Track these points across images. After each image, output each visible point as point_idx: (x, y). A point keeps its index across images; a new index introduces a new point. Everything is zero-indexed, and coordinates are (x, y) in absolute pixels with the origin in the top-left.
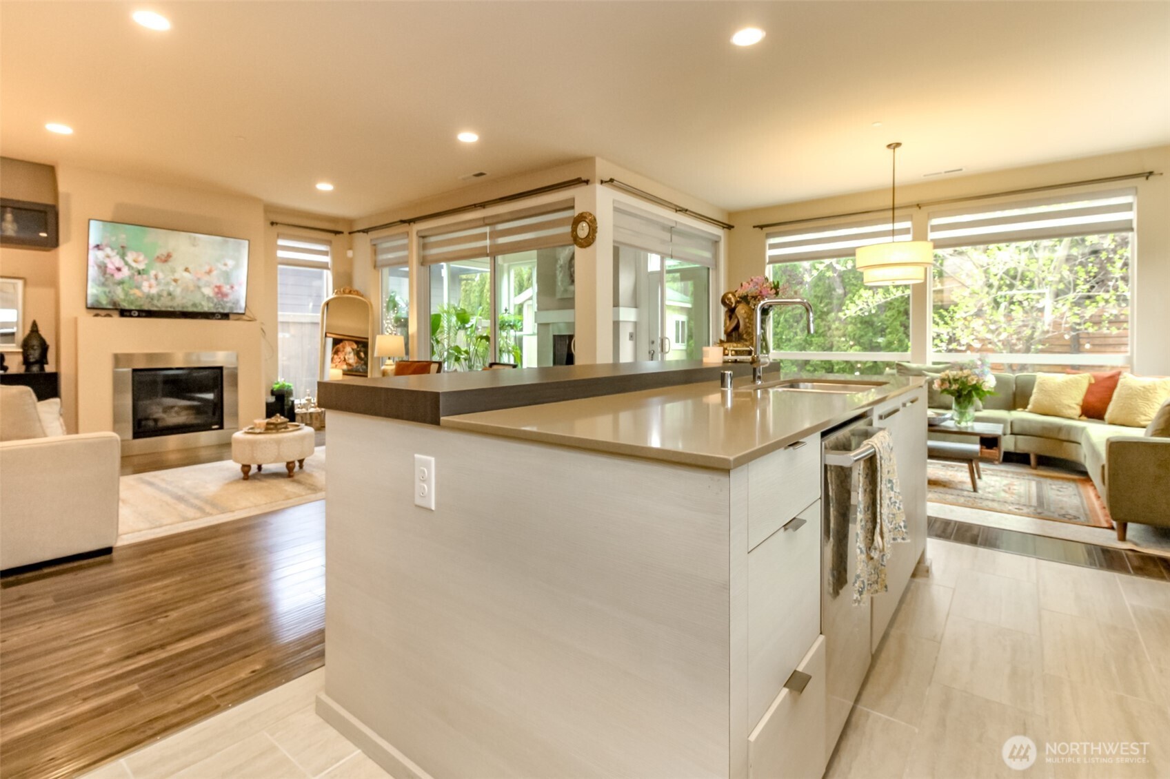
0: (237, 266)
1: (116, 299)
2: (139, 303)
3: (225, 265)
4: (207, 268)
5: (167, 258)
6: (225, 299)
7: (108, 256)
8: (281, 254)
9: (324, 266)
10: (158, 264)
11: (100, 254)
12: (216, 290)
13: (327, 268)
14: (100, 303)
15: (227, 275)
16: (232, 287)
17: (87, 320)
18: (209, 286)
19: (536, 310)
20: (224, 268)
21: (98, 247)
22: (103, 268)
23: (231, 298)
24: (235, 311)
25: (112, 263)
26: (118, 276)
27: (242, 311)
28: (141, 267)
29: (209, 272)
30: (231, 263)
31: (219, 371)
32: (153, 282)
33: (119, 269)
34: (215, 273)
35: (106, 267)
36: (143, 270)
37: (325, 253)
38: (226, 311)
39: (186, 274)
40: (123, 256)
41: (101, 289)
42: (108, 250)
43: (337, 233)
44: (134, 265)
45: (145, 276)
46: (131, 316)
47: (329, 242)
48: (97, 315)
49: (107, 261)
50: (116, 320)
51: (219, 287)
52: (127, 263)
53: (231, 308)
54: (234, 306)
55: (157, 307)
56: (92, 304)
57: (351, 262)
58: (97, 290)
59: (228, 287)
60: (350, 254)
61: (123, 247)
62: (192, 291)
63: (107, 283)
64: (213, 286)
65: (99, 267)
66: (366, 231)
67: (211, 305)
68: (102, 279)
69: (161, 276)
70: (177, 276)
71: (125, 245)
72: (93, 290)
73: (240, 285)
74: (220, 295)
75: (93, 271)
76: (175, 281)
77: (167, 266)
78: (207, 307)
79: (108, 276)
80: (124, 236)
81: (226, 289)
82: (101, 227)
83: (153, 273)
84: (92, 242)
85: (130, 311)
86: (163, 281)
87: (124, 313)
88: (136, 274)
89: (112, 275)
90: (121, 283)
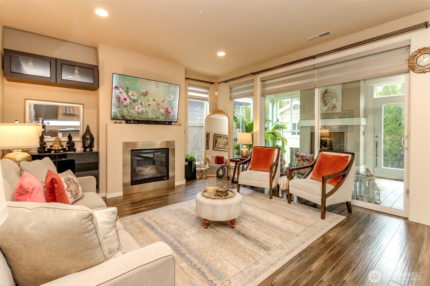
0: (175, 99)
1: (124, 114)
2: (133, 117)
3: (170, 98)
4: (162, 99)
5: (145, 94)
6: (169, 115)
7: (121, 93)
8: (190, 93)
9: (206, 99)
10: (142, 97)
11: (117, 91)
12: (166, 110)
13: (207, 100)
14: (117, 117)
15: (170, 103)
16: (172, 109)
17: (111, 124)
18: (163, 108)
19: (299, 120)
20: (169, 99)
21: (116, 87)
22: (118, 98)
23: (172, 114)
24: (173, 121)
25: (123, 96)
26: (125, 103)
27: (176, 121)
28: (135, 98)
29: (163, 101)
30: (172, 97)
31: (167, 150)
32: (140, 106)
33: (125, 99)
34: (165, 101)
35: (120, 98)
36: (136, 100)
37: (206, 93)
38: (170, 121)
39: (154, 102)
40: (127, 92)
41: (117, 109)
42: (121, 89)
43: (212, 83)
44: (132, 97)
45: (136, 103)
46: (131, 123)
47: (208, 88)
48: (116, 123)
49: (120, 95)
50: (124, 125)
51: (167, 109)
52: (129, 96)
53: (172, 119)
54: (173, 118)
55: (141, 118)
56: (113, 117)
57: (217, 97)
58: (116, 110)
59: (171, 109)
60: (216, 93)
61: (127, 88)
62: (156, 111)
63: (120, 106)
64: (164, 108)
65: (117, 98)
66: (226, 82)
67: (164, 118)
68: (118, 104)
69: (143, 103)
70: (150, 103)
71: (127, 87)
72: (114, 110)
73: (176, 107)
74: (167, 113)
75: (114, 100)
76: (149, 105)
77: (146, 98)
78: (162, 119)
79: (120, 103)
80: (128, 82)
81: (170, 110)
82: (118, 77)
83: (140, 101)
84: (114, 86)
85: (130, 120)
86: (144, 106)
87: (128, 121)
88: (133, 102)
89: (123, 102)
90: (126, 106)
